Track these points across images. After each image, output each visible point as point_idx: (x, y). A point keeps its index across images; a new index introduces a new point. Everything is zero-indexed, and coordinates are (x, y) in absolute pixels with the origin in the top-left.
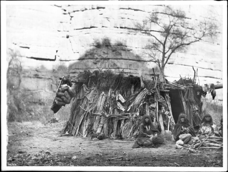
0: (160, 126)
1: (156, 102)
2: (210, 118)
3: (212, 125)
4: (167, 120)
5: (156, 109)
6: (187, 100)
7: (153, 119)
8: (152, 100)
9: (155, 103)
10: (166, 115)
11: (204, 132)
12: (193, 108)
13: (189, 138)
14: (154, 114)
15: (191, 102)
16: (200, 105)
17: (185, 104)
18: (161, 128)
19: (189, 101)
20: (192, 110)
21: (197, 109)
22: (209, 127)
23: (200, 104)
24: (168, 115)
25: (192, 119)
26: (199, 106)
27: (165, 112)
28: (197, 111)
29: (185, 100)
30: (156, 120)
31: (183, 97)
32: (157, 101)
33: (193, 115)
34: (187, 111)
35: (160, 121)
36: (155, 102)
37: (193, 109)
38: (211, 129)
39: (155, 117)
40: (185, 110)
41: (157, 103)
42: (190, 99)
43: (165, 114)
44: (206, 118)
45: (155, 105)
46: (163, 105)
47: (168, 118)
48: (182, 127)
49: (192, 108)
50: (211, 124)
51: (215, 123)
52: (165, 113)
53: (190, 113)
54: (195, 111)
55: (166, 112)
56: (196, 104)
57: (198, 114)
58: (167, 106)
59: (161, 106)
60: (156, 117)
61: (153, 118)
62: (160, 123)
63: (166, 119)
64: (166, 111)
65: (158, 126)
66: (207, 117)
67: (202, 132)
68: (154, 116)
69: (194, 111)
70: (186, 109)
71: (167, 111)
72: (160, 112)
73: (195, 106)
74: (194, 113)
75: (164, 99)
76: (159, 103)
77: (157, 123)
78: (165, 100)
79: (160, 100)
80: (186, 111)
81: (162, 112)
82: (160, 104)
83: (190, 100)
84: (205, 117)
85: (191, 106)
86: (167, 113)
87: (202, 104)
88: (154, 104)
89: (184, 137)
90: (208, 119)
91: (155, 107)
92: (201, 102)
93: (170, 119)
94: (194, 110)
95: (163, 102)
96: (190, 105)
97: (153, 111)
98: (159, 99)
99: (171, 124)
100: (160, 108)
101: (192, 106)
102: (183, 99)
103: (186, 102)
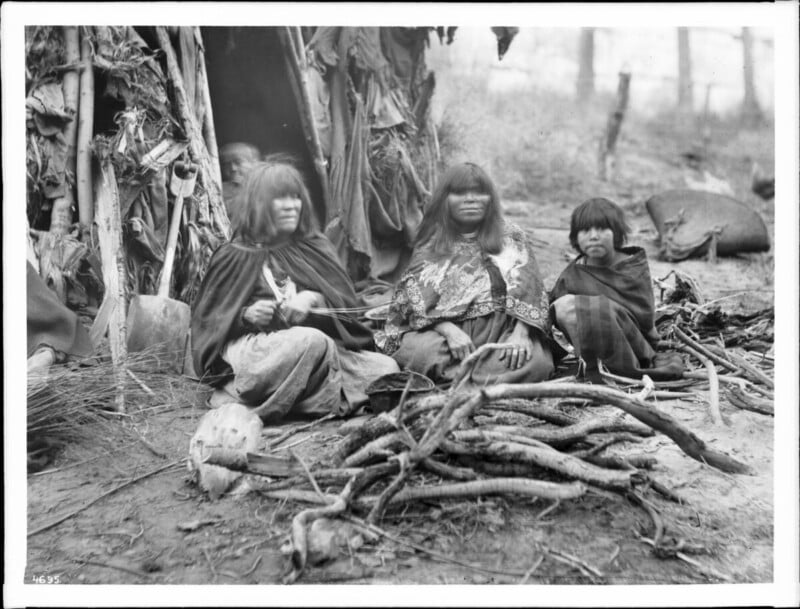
0: (99, 265)
1: (81, 72)
2: (485, 198)
3: (497, 251)
4: (161, 212)
5: (71, 126)
6: (331, 58)
7: (45, 208)
8: (45, 53)
9: (71, 81)
10: (151, 172)
11: (431, 308)
12: (370, 111)
13: (309, 368)
14: (58, 166)
15: (360, 71)
16: (420, 90)
17: (322, 84)
18: (100, 275)
19: (345, 62)
20: (361, 127)
21: (398, 119)
22: (470, 271)
23: (418, 82)
24: (170, 167)
25: (363, 185)
26: (412, 98)
27: (148, 151)
28: (400, 128)
29: (319, 57)
30: (75, 216)
31: (306, 43)
32: (87, 65)
33: (373, 160)
34: (331, 133)
35: (100, 219)
36: (71, 70)
37: (372, 118)
38: (486, 284)
39: (66, 189)
40: (317, 126)
41: (88, 79)
42: (354, 52)
43: (140, 169)
44: (454, 198)
45: (72, 97)
46: (129, 97)
47: (171, 196)
48: (267, 273)
49: (361, 110)
50: (490, 242)
51: (516, 237)
52: (145, 160)
53: (347, 148)
54: (381, 131)
55: (155, 152)
56: (394, 87)
57: (403, 151)
58: (163, 98)
59: (121, 105)
60: (75, 191)
61: (51, 202)
62: (97, 241)
63: (152, 202)
64: (158, 143)
65: (85, 265)
66: (460, 191)
67: (420, 306)
68: (54, 184)
69: (375, 131)
70: (321, 121)
71: (165, 144)
72: (105, 153)
73: (388, 102)
74: (379, 147)
75: (146, 52)
76: (101, 77)
77: (79, 238)
78: (151, 59)
79: (113, 60)
80: (323, 131)
81: (122, 148)
82: (112, 90)
83: (352, 60)
84: (449, 189)
85: (358, 97)
86: (159, 155)
87: (431, 82)
88: (56, 89)
89: (264, 365)
90: (469, 205)
91: (62, 113)
92: (426, 76)
93: (187, 201)
94: (381, 125)
95: (131, 72)
96: (350, 94)
97: (53, 139)
98: (104, 50)
99: (194, 240)
100: (107, 119)
101: (365, 100)
102: (303, 49)
103: (329, 74)
